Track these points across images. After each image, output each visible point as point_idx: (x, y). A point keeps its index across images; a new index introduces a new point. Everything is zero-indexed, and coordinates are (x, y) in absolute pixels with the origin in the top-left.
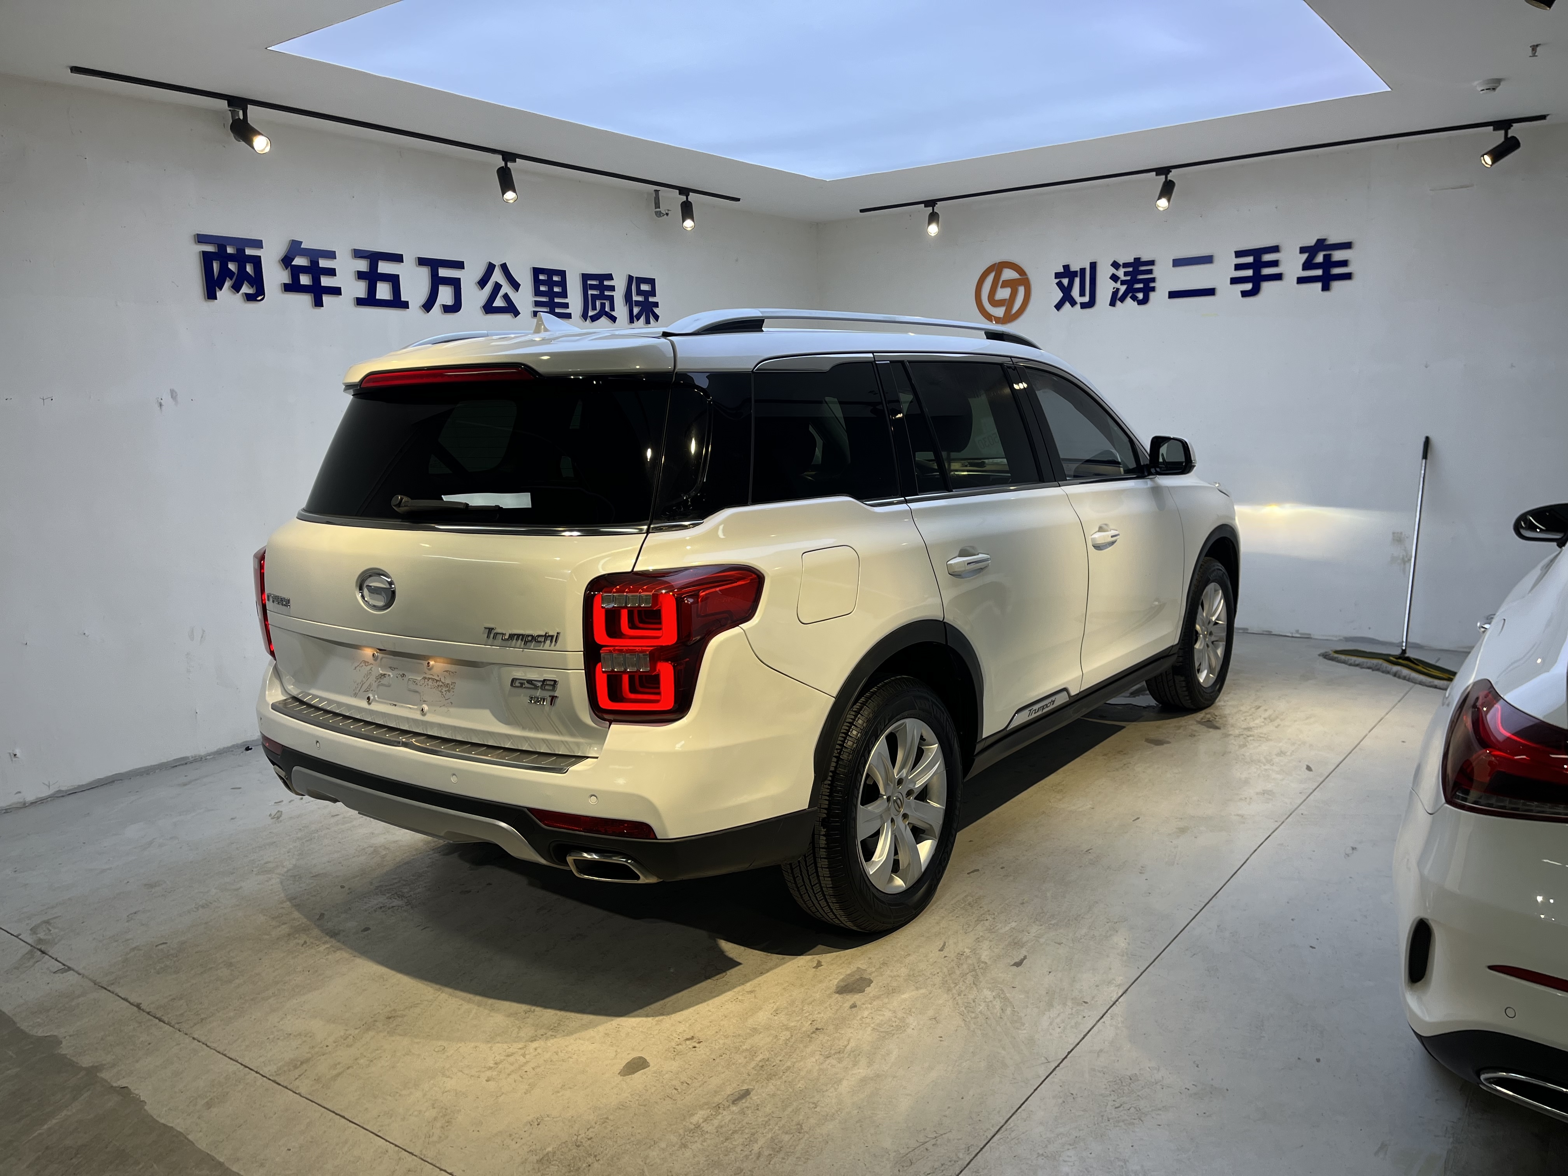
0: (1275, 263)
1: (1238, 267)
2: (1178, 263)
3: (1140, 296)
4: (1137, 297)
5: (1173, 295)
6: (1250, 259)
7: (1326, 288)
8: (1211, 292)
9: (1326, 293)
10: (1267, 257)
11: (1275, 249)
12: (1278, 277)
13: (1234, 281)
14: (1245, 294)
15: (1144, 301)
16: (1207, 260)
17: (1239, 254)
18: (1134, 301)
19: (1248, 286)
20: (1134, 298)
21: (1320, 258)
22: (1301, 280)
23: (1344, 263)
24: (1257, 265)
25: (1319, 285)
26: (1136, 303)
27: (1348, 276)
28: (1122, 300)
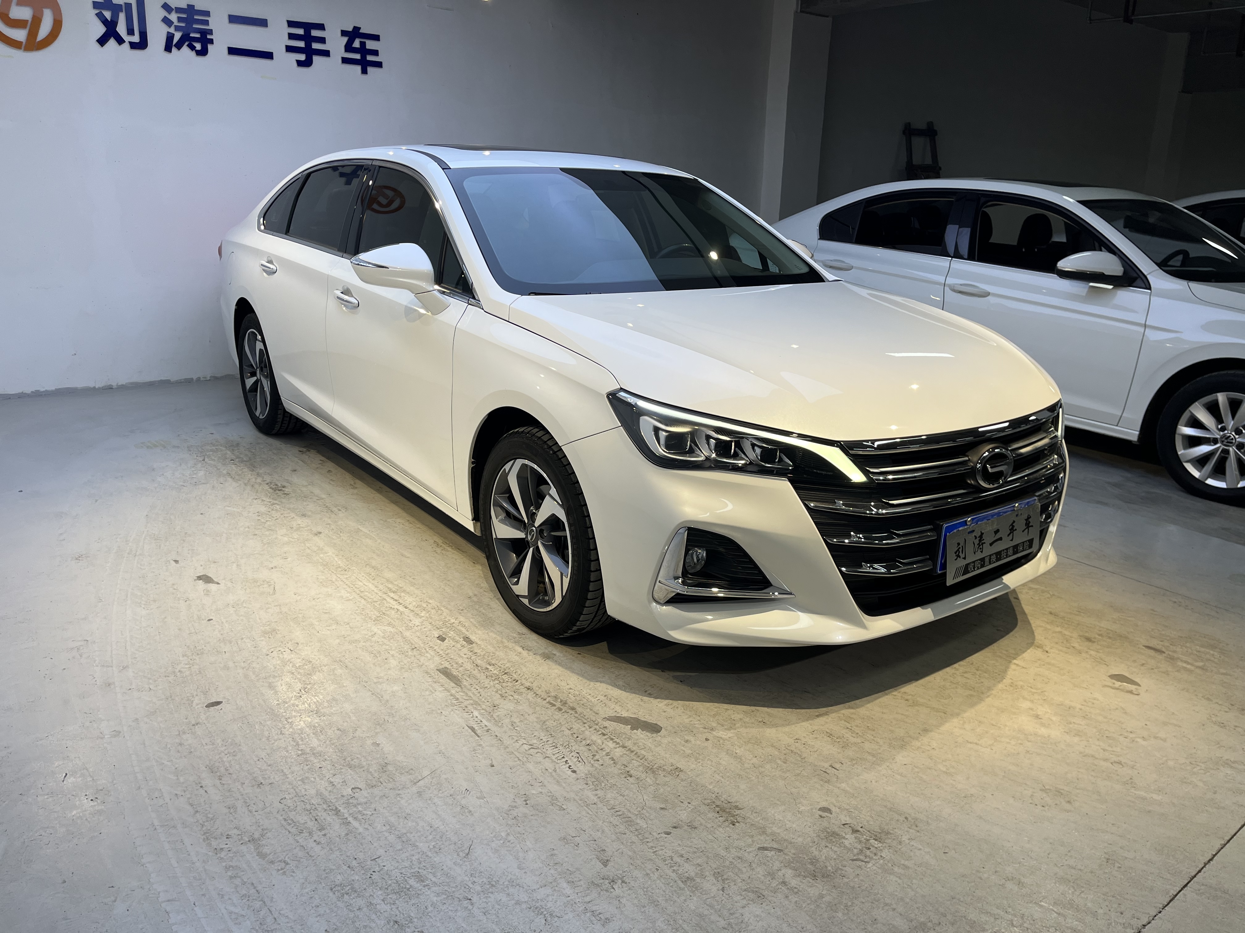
0: (322, 40)
1: (291, 36)
2: (234, 19)
3: (198, 46)
4: (195, 47)
5: (233, 51)
6: (301, 32)
7: (364, 71)
8: (269, 56)
9: (364, 76)
10: (315, 33)
11: (321, 27)
12: (326, 53)
13: (289, 49)
14: (300, 63)
15: (203, 52)
16: (263, 23)
17: (291, 24)
18: (192, 50)
19: (302, 57)
20: (192, 48)
21: (357, 44)
22: (345, 61)
23: (375, 53)
24: (308, 38)
25: (358, 68)
26: (194, 53)
27: (379, 65)
28: (179, 46)
